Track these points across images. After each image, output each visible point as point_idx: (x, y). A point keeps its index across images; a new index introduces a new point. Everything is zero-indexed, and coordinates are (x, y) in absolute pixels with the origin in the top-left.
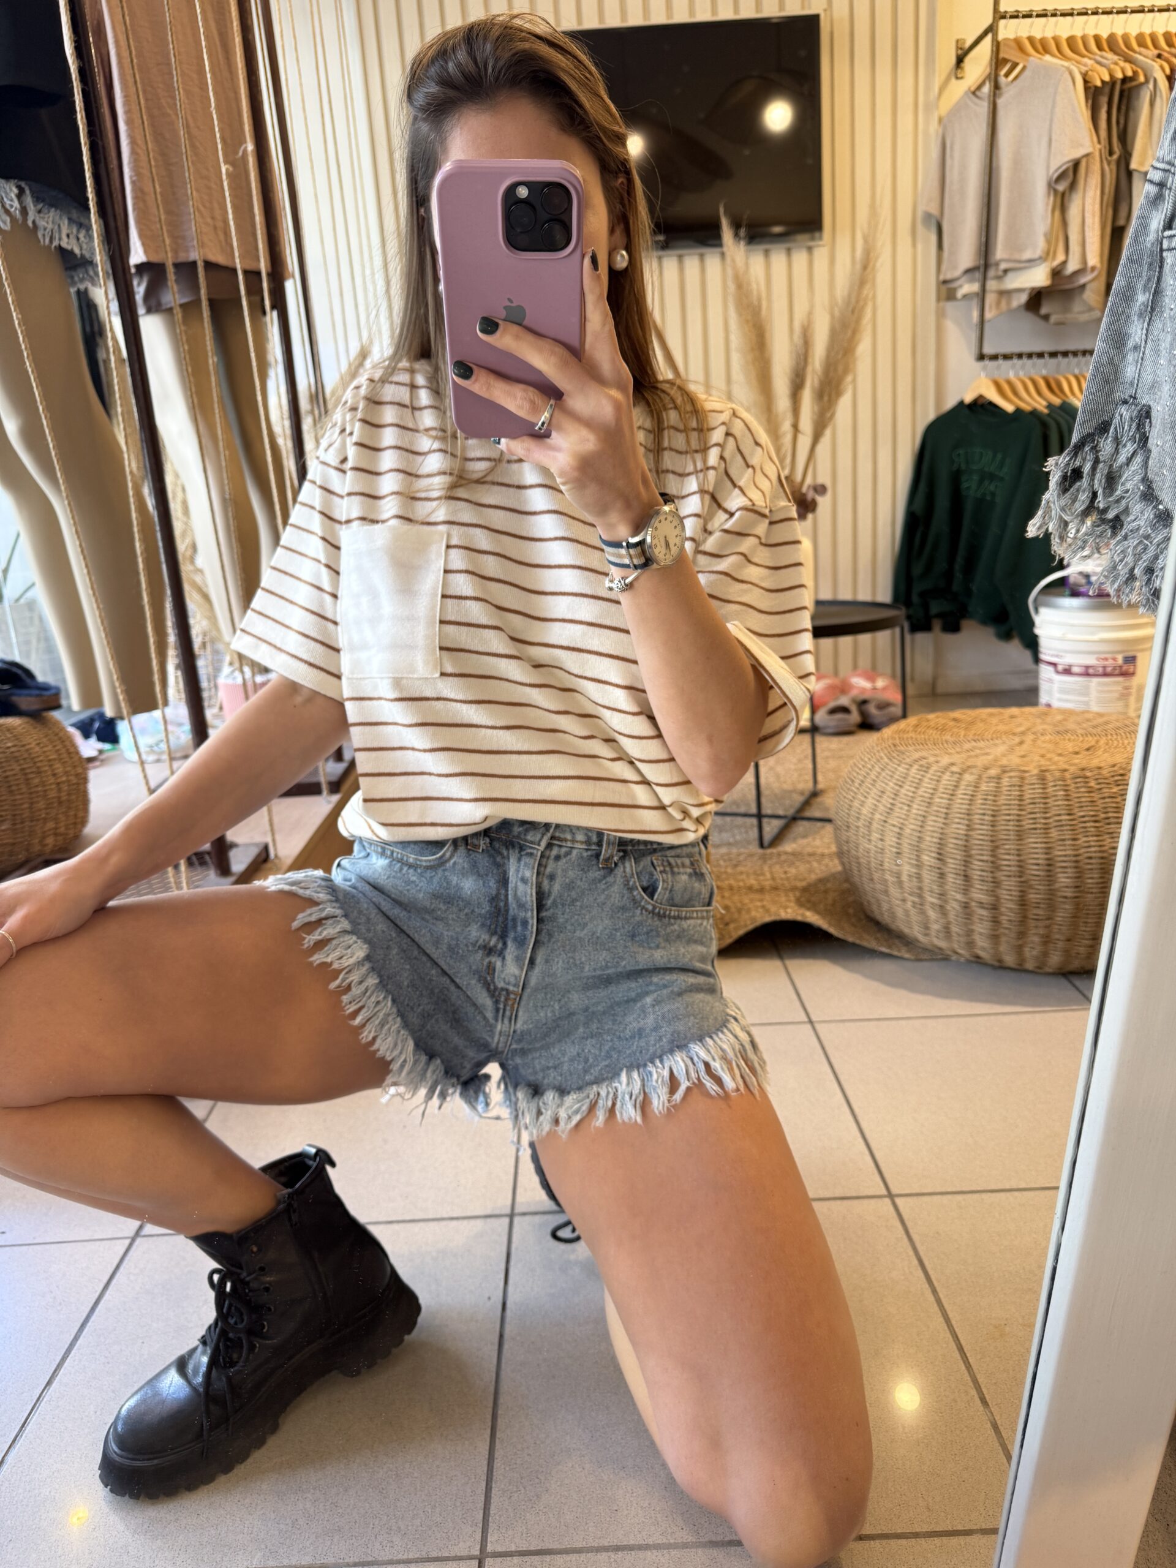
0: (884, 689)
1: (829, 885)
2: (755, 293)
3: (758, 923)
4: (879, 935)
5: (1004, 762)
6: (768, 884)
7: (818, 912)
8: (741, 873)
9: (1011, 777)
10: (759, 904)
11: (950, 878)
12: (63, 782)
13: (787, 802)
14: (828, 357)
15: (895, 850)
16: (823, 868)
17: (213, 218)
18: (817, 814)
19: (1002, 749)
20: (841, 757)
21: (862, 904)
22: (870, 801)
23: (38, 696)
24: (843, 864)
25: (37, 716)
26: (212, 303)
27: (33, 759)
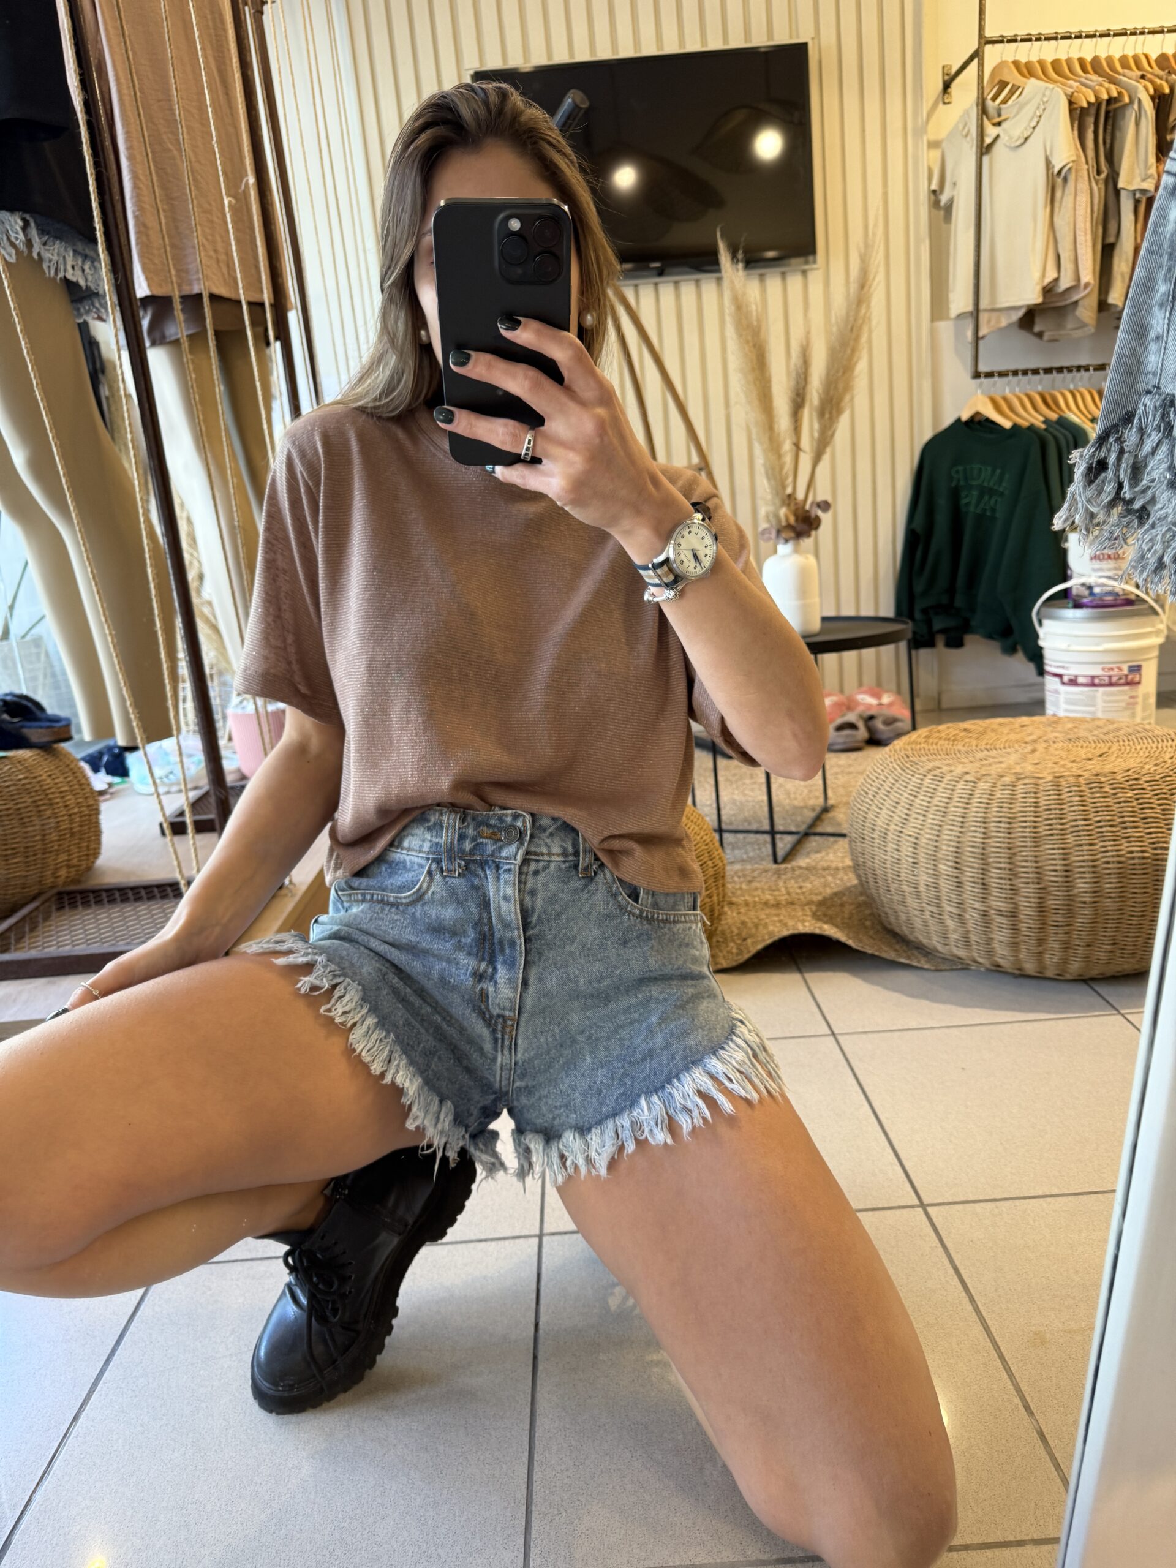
0: (891, 704)
1: (845, 899)
2: (754, 313)
3: (776, 938)
4: (897, 947)
5: (1018, 769)
6: (783, 899)
7: (837, 926)
8: (756, 889)
9: (1025, 784)
10: (776, 919)
11: (968, 886)
12: (75, 814)
13: (799, 818)
14: (828, 374)
15: (911, 860)
16: (838, 882)
17: (216, 251)
18: (830, 830)
19: (1014, 757)
20: (849, 773)
21: (879, 916)
22: (884, 812)
23: (48, 727)
24: (859, 876)
25: (47, 748)
26: (217, 334)
27: (45, 790)
